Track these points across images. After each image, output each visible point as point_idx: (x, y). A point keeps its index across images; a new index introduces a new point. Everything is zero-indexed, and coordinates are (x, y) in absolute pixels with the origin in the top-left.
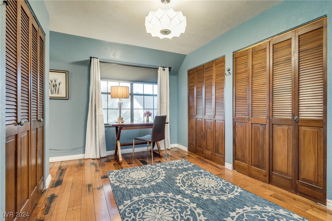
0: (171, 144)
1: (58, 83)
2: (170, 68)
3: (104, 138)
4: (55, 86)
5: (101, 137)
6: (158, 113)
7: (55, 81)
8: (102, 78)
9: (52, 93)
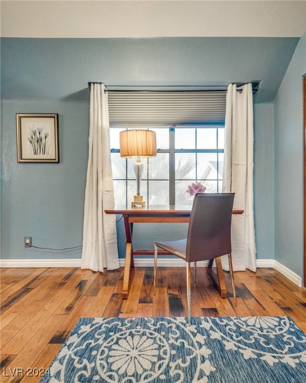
0: (257, 258)
1: (43, 136)
2: (255, 85)
3: (114, 234)
4: (39, 140)
5: (107, 232)
6: (225, 187)
7: (40, 133)
8: (112, 123)
9: (35, 153)
